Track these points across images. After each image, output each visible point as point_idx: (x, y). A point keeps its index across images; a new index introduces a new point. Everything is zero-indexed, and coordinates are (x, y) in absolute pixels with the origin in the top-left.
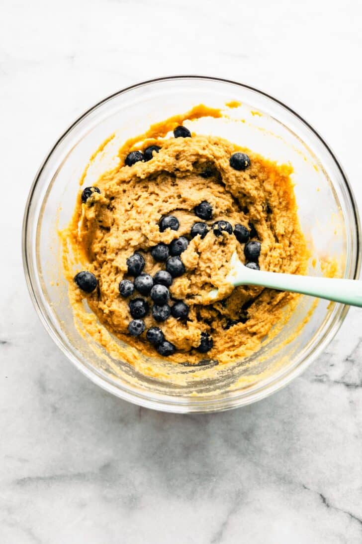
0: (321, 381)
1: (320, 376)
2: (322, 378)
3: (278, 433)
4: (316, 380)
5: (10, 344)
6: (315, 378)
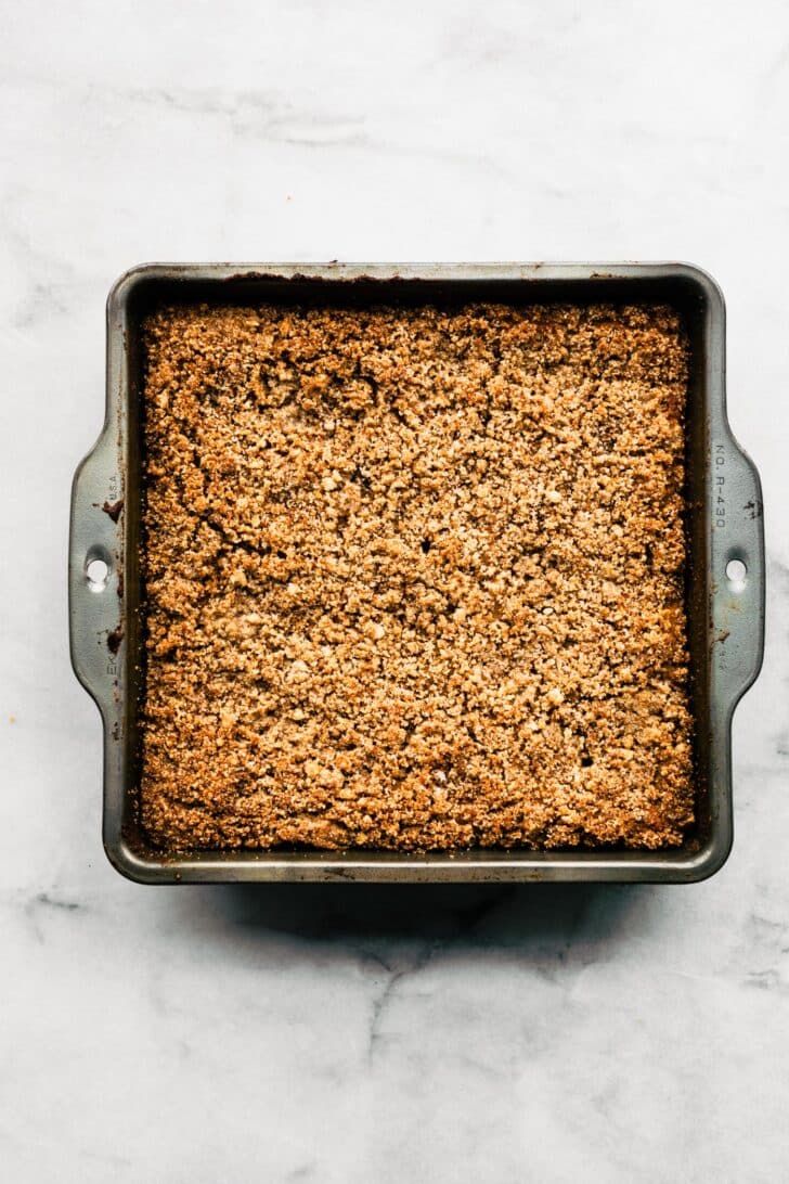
0: (762, 985)
1: (761, 974)
2: (764, 977)
3: (669, 1098)
4: (752, 983)
5: (86, 909)
6: (750, 978)
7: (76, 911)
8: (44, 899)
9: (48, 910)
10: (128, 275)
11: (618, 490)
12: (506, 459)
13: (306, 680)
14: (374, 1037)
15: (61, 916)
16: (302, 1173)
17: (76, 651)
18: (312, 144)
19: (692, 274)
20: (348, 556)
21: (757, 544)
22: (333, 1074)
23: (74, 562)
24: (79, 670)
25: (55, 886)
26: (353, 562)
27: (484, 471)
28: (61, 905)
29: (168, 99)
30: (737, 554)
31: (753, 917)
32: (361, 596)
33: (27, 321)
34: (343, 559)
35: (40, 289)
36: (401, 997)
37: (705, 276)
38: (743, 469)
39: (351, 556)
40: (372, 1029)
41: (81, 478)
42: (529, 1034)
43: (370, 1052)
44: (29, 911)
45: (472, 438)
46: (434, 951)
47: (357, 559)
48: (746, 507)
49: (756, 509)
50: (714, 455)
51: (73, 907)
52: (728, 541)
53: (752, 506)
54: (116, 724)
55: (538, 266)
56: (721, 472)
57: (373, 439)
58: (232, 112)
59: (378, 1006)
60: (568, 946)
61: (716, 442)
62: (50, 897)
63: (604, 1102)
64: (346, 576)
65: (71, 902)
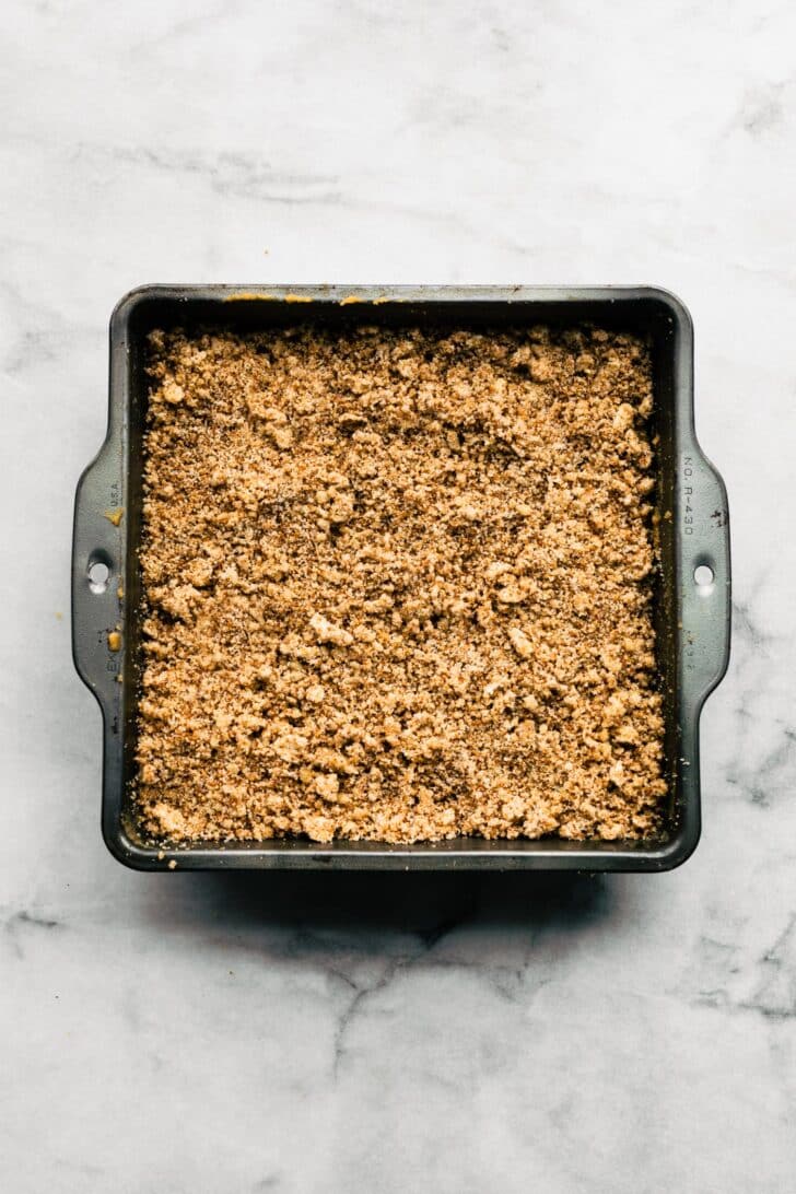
0: (712, 1004)
1: (711, 994)
2: (713, 997)
3: (622, 1113)
4: (701, 1002)
5: (64, 927)
6: (700, 997)
7: (54, 928)
8: (24, 917)
9: (27, 926)
10: (130, 295)
11: (593, 502)
12: (483, 476)
13: (303, 679)
14: (339, 1052)
15: (41, 934)
16: (269, 1182)
17: (78, 649)
18: (288, 201)
19: (662, 297)
20: (339, 564)
21: (723, 550)
22: (298, 1087)
23: (78, 565)
24: (80, 666)
25: (34, 905)
26: (343, 570)
27: (464, 485)
28: (40, 922)
29: (154, 159)
30: (704, 560)
31: (704, 939)
32: (351, 603)
33: (16, 366)
34: (335, 566)
35: (29, 335)
36: (365, 1014)
37: (674, 299)
38: (710, 480)
39: (343, 564)
40: (337, 1044)
41: (84, 486)
42: (488, 1050)
43: (336, 1066)
44: (10, 927)
45: (451, 457)
46: (398, 970)
47: (348, 567)
48: (713, 516)
49: (722, 518)
50: (683, 466)
51: (52, 924)
52: (696, 547)
53: (719, 514)
54: (115, 719)
55: (517, 289)
56: (691, 483)
57: (364, 455)
58: (213, 171)
59: (343, 1022)
60: (526, 965)
61: (685, 456)
62: (31, 914)
63: (560, 1115)
64: (337, 583)
65: (51, 920)
